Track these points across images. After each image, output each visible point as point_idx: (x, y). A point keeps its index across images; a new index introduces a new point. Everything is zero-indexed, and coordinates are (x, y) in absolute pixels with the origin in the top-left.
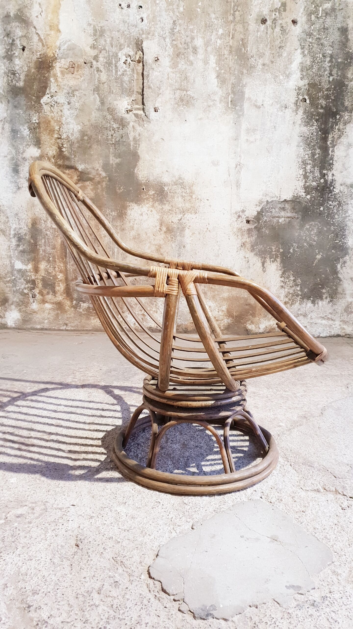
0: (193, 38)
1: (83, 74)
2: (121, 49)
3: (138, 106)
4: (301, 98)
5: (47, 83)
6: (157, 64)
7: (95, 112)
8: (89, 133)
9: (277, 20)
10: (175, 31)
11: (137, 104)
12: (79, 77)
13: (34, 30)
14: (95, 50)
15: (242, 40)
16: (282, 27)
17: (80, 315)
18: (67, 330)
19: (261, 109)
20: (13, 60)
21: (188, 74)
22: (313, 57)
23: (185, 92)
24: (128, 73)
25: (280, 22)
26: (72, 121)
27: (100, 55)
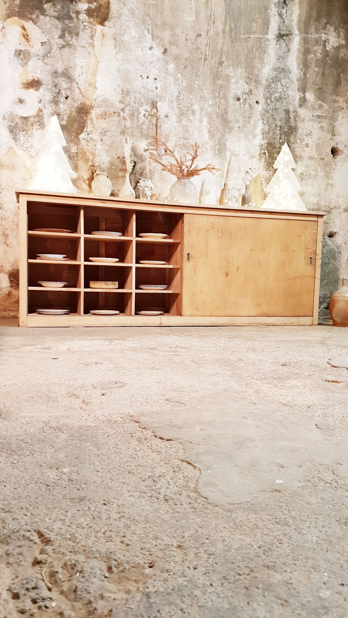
0: (192, 105)
1: (113, 120)
2: (142, 106)
3: (153, 147)
4: (263, 152)
5: (84, 124)
6: (167, 119)
7: (121, 149)
8: (116, 163)
9: (246, 100)
10: (180, 98)
11: (152, 145)
12: (110, 122)
13: (77, 85)
14: (122, 104)
15: (225, 109)
16: (250, 105)
19: (238, 157)
20: (59, 104)
21: (189, 129)
22: (269, 126)
23: (187, 140)
24: (146, 123)
25: (249, 101)
26: (103, 154)
27: (126, 109)
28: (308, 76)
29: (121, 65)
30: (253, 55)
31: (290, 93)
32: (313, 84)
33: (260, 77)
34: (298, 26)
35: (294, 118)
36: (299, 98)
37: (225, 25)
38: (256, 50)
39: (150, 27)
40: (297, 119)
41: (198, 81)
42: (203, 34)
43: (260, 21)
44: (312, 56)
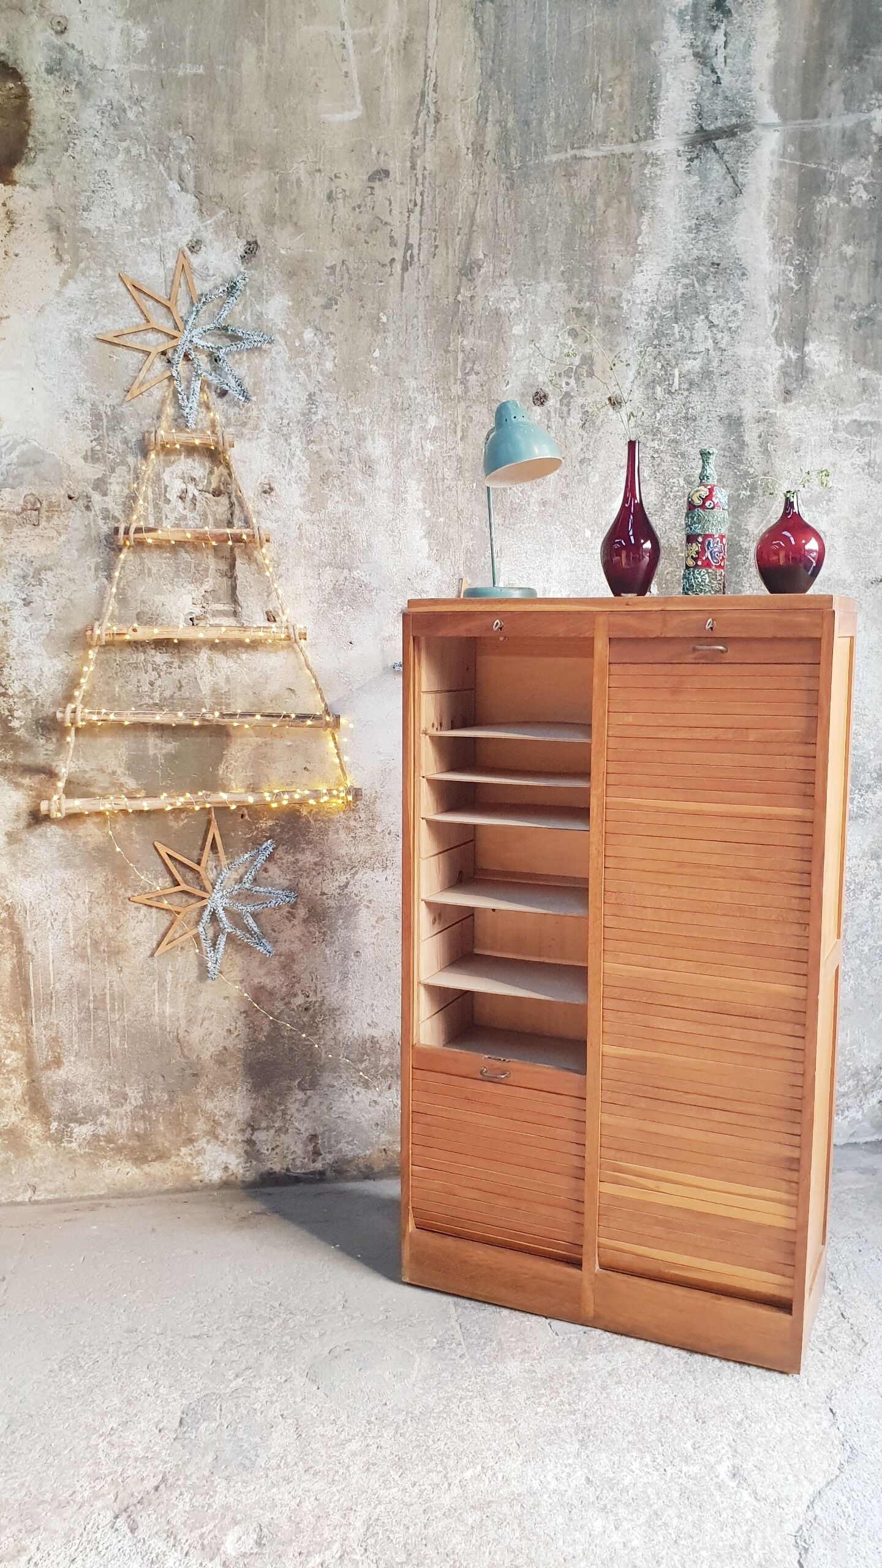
0: (361, 438)
1: (66, 527)
2: (169, 464)
3: (220, 607)
6: (269, 502)
9: (572, 397)
10: (314, 418)
11: (218, 600)
12: (55, 534)
14: (96, 466)
16: (585, 414)
17: (70, 1159)
18: (36, 1202)
21: (354, 527)
23: (346, 571)
24: (190, 523)
25: (580, 401)
26: (37, 650)
27: (112, 480)
28: (815, 279)
29: (83, 320)
30: (593, 223)
31: (745, 350)
32: (837, 307)
33: (624, 305)
34: (773, 92)
35: (761, 445)
36: (781, 366)
37: (482, 121)
38: (607, 205)
39: (186, 167)
40: (770, 447)
41: (383, 346)
42: (394, 166)
43: (621, 89)
44: (834, 200)
